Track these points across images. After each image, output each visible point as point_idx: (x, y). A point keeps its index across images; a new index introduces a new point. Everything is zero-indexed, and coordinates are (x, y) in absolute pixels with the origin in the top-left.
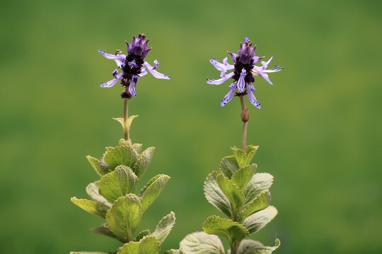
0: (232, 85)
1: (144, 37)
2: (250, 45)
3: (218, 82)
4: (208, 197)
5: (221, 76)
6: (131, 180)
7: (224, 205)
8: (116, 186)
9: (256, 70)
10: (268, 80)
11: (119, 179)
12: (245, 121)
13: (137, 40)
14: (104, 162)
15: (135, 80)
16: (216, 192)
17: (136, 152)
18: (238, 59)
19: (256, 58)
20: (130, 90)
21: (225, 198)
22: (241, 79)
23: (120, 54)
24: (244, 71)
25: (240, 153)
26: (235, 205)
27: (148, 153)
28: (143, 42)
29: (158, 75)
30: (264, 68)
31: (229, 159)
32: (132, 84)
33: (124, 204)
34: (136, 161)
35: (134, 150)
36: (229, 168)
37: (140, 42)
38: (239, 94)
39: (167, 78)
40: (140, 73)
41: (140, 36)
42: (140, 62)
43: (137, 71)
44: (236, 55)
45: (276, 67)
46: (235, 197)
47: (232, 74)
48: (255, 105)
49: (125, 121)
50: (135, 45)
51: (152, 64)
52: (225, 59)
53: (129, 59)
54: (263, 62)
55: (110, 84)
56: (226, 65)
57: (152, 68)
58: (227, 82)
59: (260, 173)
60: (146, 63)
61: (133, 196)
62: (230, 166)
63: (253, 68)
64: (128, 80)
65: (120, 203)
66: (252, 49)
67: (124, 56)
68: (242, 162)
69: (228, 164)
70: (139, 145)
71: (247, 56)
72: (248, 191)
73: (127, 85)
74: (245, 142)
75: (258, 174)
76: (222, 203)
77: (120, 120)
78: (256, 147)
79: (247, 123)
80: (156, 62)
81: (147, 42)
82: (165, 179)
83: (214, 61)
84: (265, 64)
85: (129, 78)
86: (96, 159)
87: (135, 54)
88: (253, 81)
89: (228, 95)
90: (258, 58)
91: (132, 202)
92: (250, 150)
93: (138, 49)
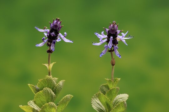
0: (106, 45)
1: (59, 20)
2: (115, 24)
3: (98, 44)
4: (93, 106)
5: (100, 41)
6: (52, 96)
7: (102, 110)
8: (43, 99)
9: (119, 38)
10: (125, 43)
11: (45, 95)
12: (113, 65)
13: (55, 22)
14: (37, 87)
15: (54, 43)
16: (98, 104)
17: (55, 82)
18: (109, 31)
19: (118, 31)
20: (52, 48)
21: (103, 107)
22: (111, 42)
23: (46, 29)
24: (112, 37)
25: (110, 81)
26: (107, 110)
27: (61, 83)
28: (59, 23)
29: (67, 41)
30: (123, 37)
31: (105, 86)
32: (52, 44)
33: (48, 108)
34: (54, 86)
35: (54, 81)
36: (104, 90)
37: (57, 22)
38: (110, 51)
39: (71, 42)
40: (57, 39)
41: (57, 19)
42: (57, 33)
43: (55, 38)
44: (108, 30)
45: (129, 36)
46: (108, 106)
47: (106, 40)
48: (118, 56)
49: (49, 65)
50: (54, 24)
51: (63, 34)
52: (103, 32)
53: (51, 31)
54: (122, 33)
55: (41, 45)
56: (103, 35)
57: (63, 36)
58: (103, 44)
59: (122, 94)
60: (60, 34)
61: (53, 103)
62: (105, 89)
63: (117, 36)
64: (51, 43)
65: (45, 107)
66: (116, 26)
67: (49, 30)
68: (111, 87)
69: (104, 88)
70: (56, 79)
71: (114, 30)
72: (115, 103)
73: (50, 46)
74: (113, 76)
75: (121, 94)
76: (101, 109)
77: (47, 65)
78: (119, 79)
79: (114, 66)
80: (65, 33)
81: (61, 22)
82: (70, 97)
83: (97, 34)
84: (124, 35)
85: (51, 42)
86: (33, 85)
87: (54, 28)
88: (117, 43)
89: (104, 51)
90: (119, 31)
91: (52, 106)
92: (116, 80)
93: (56, 26)
